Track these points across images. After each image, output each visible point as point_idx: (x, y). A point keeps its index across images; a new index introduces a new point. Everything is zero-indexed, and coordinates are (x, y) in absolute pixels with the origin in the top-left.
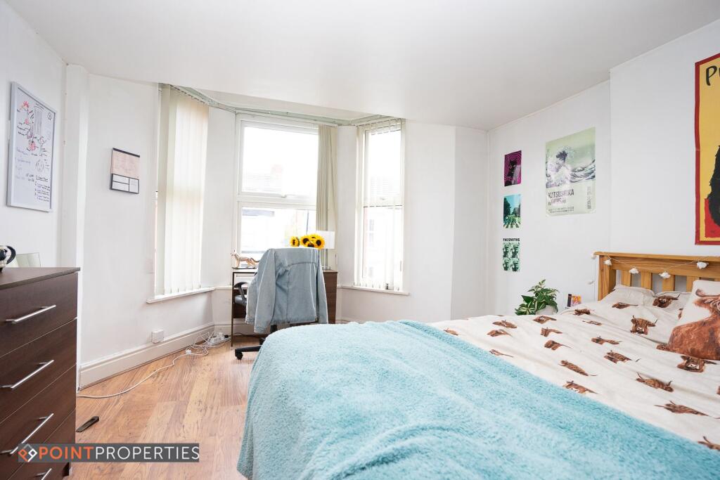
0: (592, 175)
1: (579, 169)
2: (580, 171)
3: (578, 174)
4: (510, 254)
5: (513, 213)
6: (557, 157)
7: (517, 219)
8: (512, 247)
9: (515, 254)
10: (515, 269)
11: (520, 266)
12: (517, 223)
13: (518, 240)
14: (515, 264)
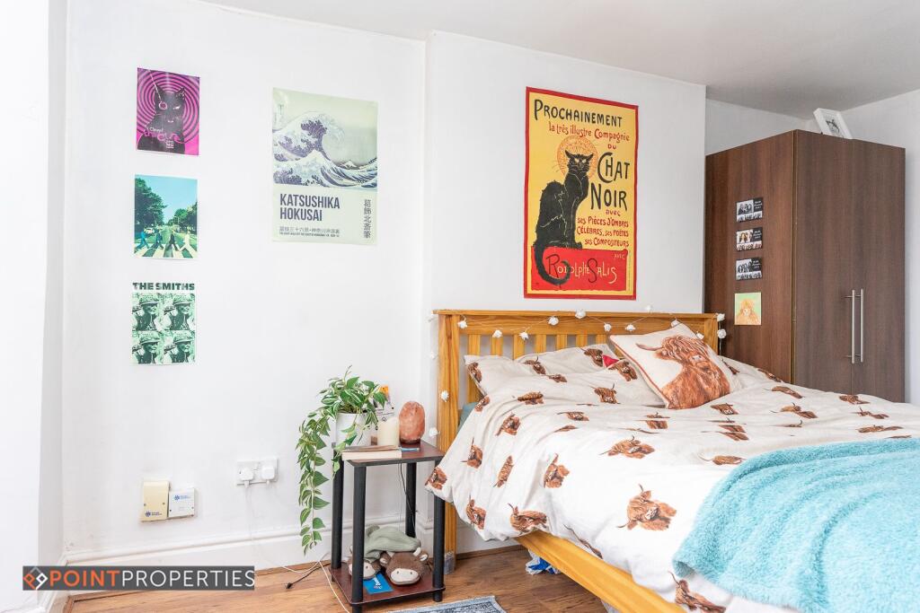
0: (373, 181)
1: (350, 164)
2: (352, 168)
3: (349, 173)
4: (163, 322)
5: (174, 221)
6: (304, 127)
7: (187, 237)
8: (169, 303)
9: (178, 322)
10: (181, 357)
11: (198, 348)
12: (187, 246)
13: (191, 286)
14: (179, 344)
